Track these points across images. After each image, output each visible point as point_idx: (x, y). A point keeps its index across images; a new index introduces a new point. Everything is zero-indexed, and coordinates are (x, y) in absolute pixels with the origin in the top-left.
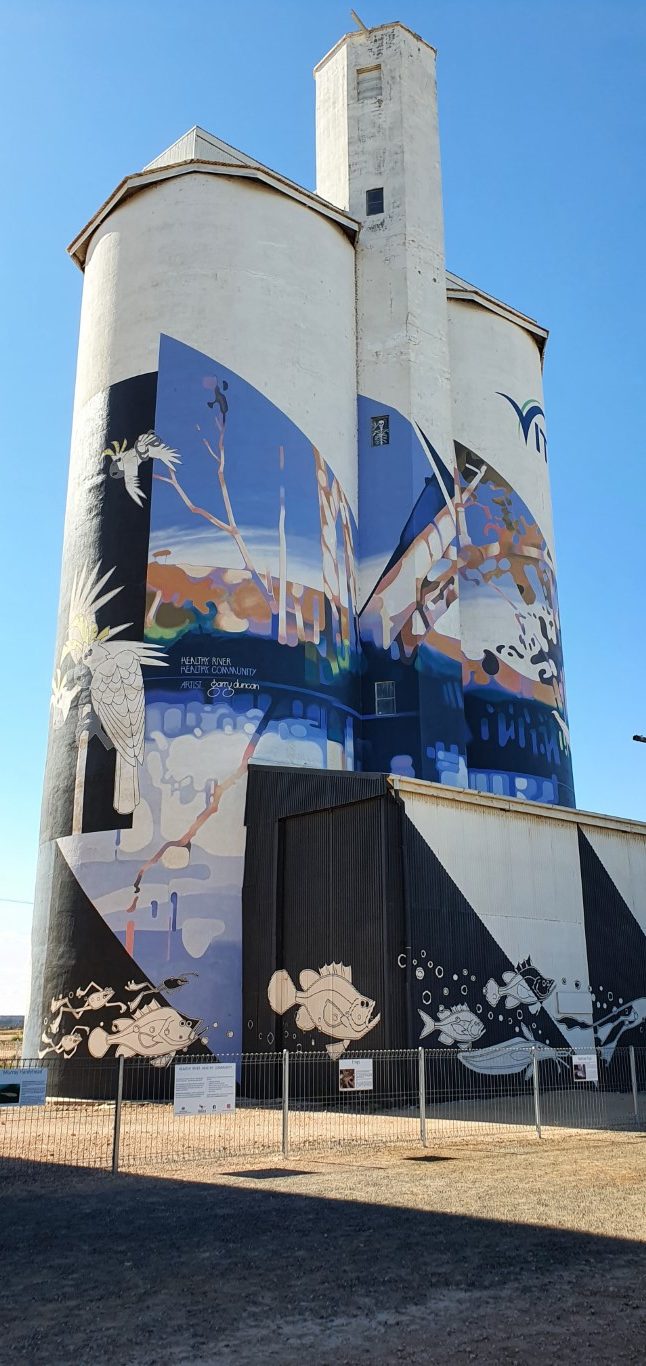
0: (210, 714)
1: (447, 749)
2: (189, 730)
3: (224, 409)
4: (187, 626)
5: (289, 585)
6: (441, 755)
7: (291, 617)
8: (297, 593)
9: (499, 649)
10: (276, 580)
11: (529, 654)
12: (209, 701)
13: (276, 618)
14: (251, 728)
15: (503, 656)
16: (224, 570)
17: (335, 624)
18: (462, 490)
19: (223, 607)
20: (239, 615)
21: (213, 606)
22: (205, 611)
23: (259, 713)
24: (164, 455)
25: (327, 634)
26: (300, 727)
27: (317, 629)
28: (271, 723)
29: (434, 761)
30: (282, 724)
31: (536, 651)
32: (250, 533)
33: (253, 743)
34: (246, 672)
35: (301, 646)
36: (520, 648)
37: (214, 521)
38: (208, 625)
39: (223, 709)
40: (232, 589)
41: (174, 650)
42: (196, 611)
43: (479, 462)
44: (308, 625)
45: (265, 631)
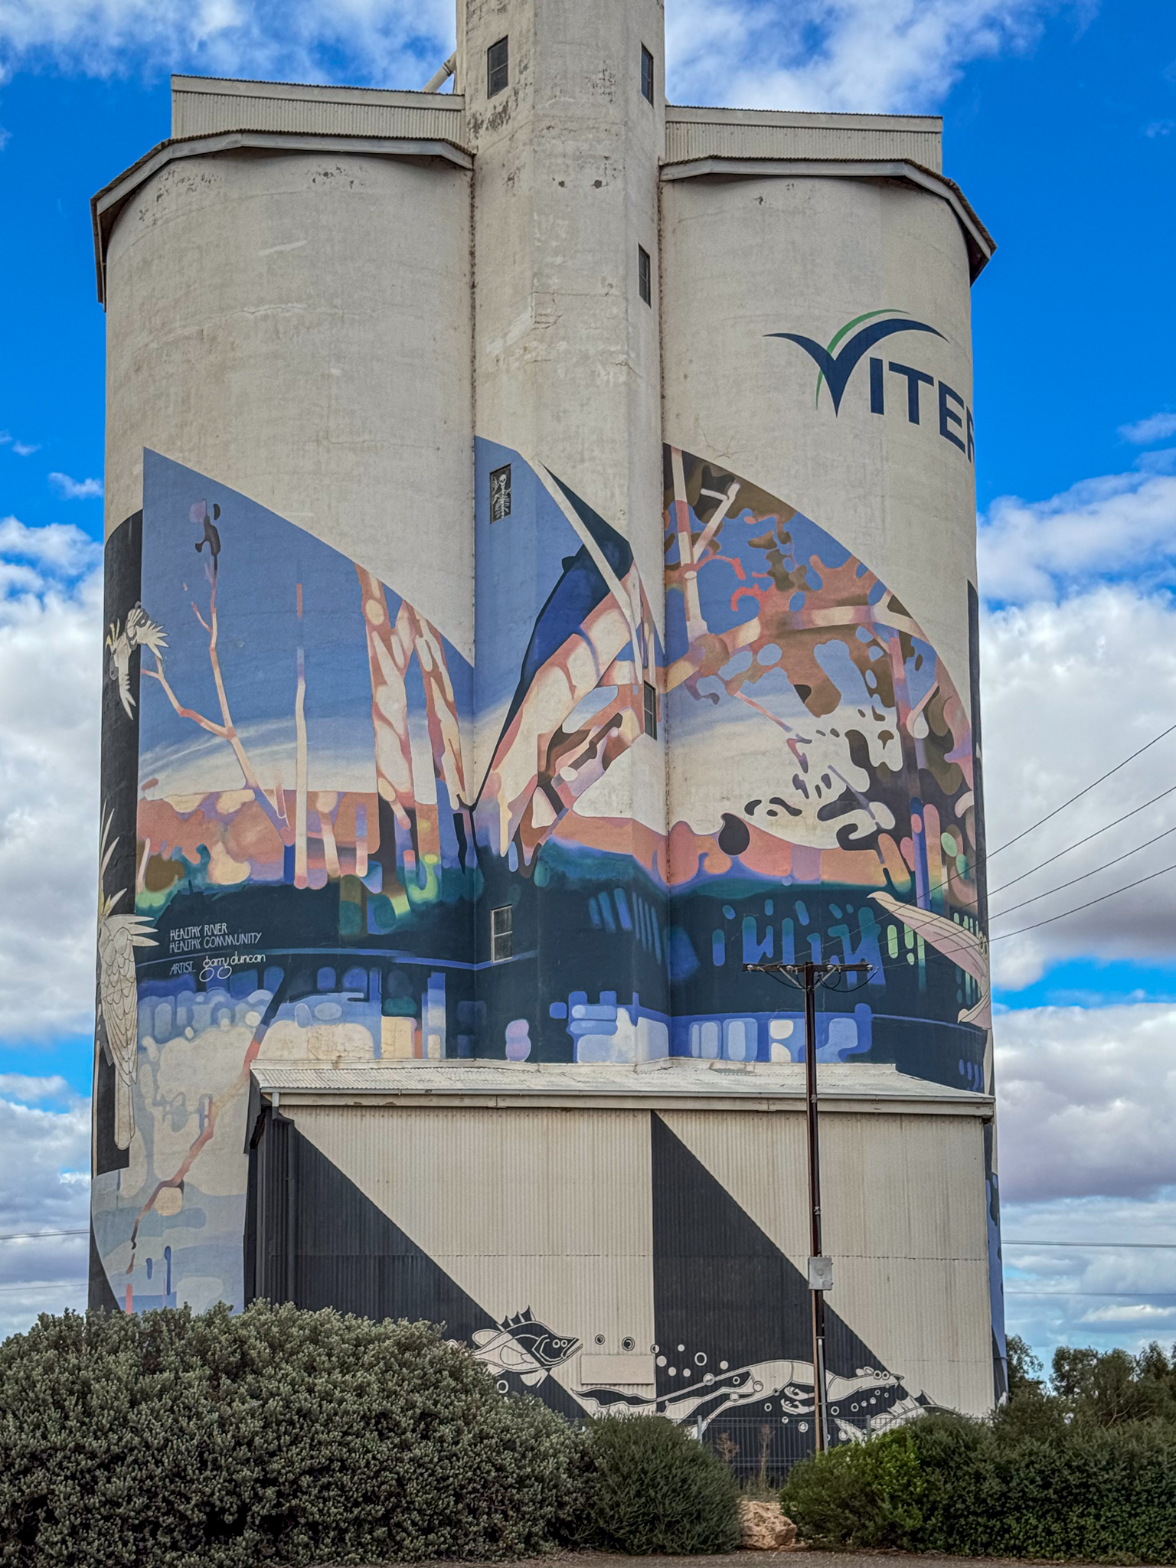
0: (203, 1004)
1: (593, 1000)
2: (177, 1032)
3: (216, 550)
4: (177, 885)
5: (312, 797)
6: (578, 1011)
7: (315, 846)
8: (325, 805)
9: (750, 808)
10: (290, 796)
11: (812, 806)
12: (201, 988)
13: (290, 853)
14: (255, 1018)
15: (758, 821)
16: (216, 796)
17: (401, 836)
18: (694, 539)
19: (217, 851)
20: (237, 857)
21: (204, 851)
22: (195, 860)
23: (266, 996)
24: (151, 638)
25: (385, 858)
26: (330, 1005)
27: (362, 853)
28: (284, 1007)
29: (565, 1022)
30: (301, 1006)
31: (832, 795)
32: (251, 732)
33: (258, 1038)
34: (245, 938)
35: (333, 886)
36: (794, 798)
37: (206, 724)
38: (198, 881)
39: (219, 997)
40: (228, 821)
41: (165, 921)
42: (184, 864)
43: (724, 480)
44: (345, 851)
45: (274, 874)
